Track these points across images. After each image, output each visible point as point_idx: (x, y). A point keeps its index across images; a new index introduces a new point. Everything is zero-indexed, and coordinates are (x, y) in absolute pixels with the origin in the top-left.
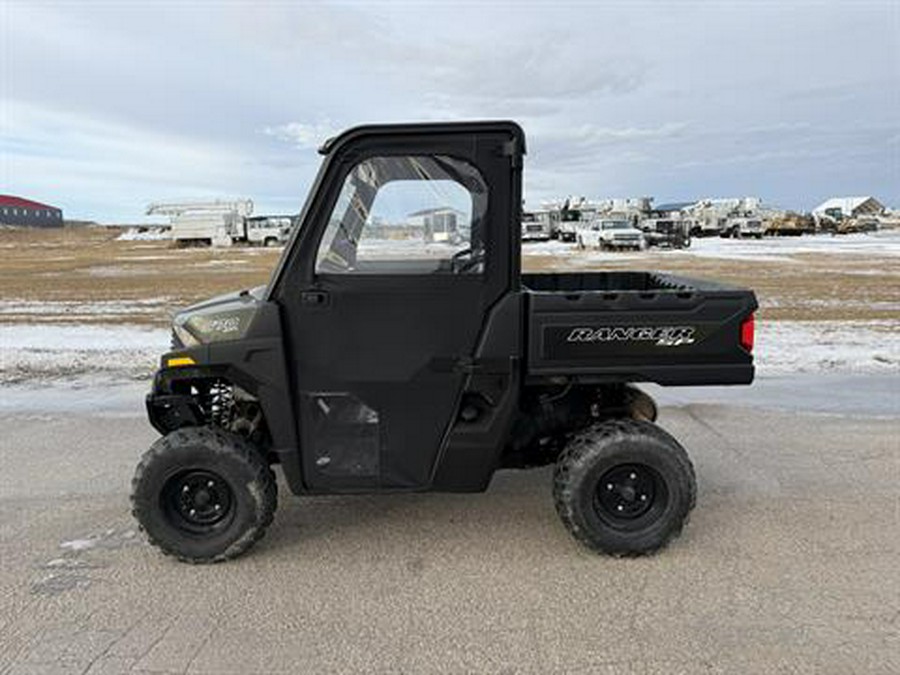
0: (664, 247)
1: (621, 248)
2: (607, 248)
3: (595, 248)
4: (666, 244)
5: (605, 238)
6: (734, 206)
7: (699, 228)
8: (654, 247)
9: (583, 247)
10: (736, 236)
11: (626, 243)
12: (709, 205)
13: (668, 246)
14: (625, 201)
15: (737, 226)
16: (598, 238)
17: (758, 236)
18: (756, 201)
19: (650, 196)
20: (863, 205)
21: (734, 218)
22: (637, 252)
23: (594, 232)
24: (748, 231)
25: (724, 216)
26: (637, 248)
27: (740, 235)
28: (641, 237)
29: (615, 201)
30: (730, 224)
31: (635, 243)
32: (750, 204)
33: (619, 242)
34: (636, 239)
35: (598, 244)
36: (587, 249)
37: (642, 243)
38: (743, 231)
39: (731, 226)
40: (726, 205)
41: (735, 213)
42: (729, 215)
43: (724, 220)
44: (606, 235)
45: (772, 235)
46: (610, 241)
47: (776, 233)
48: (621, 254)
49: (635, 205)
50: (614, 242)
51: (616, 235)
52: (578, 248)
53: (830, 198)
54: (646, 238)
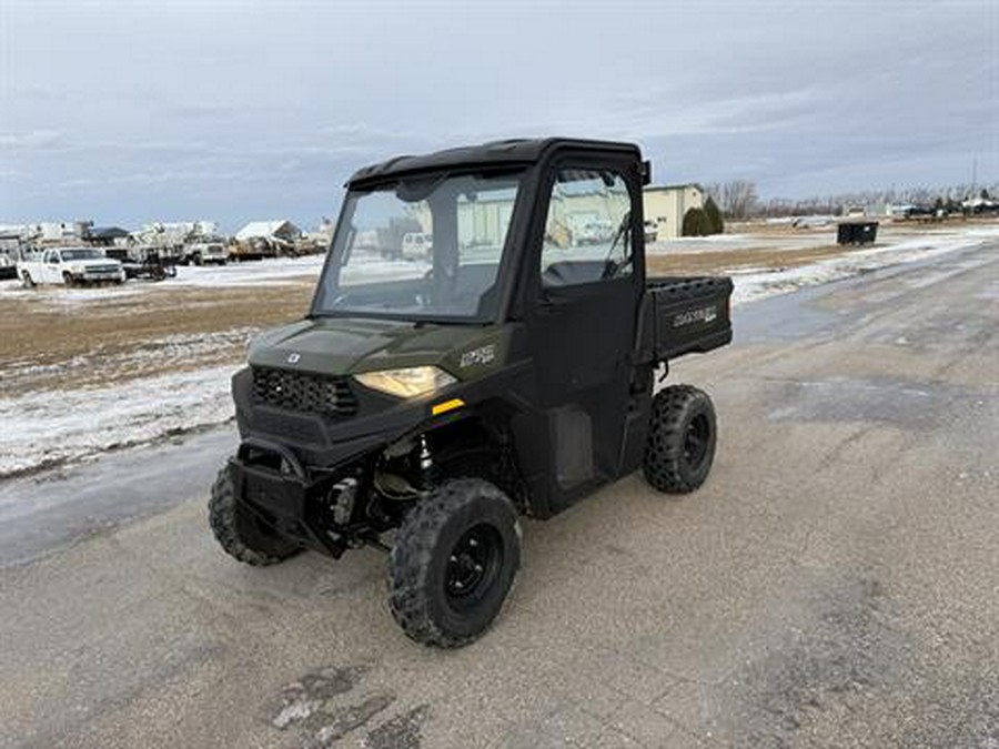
0: (147, 278)
1: (98, 283)
2: (79, 285)
3: (59, 285)
4: (148, 275)
5: (72, 272)
6: (189, 231)
7: (157, 255)
8: (133, 280)
9: (34, 285)
10: (198, 263)
11: (103, 276)
12: (162, 231)
13: (151, 278)
14: (59, 226)
15: (197, 252)
16: (60, 273)
17: (221, 262)
18: (212, 225)
19: (88, 220)
20: (281, 229)
21: (191, 243)
22: (118, 288)
23: (53, 265)
24: (210, 257)
25: (182, 242)
26: (118, 282)
27: (202, 262)
28: (120, 269)
29: (43, 225)
30: (188, 250)
31: (114, 275)
32: (206, 228)
33: (94, 276)
34: (116, 270)
35: (62, 280)
36: (39, 287)
37: (123, 275)
38: (206, 257)
39: (190, 252)
40: (178, 229)
41: (191, 238)
42: (186, 241)
43: (181, 247)
44: (73, 268)
45: (233, 260)
46: (81, 275)
47: (237, 259)
48: (100, 291)
49: (71, 230)
50: (86, 276)
51: (87, 267)
52: (24, 287)
53: (249, 222)
54: (125, 269)
